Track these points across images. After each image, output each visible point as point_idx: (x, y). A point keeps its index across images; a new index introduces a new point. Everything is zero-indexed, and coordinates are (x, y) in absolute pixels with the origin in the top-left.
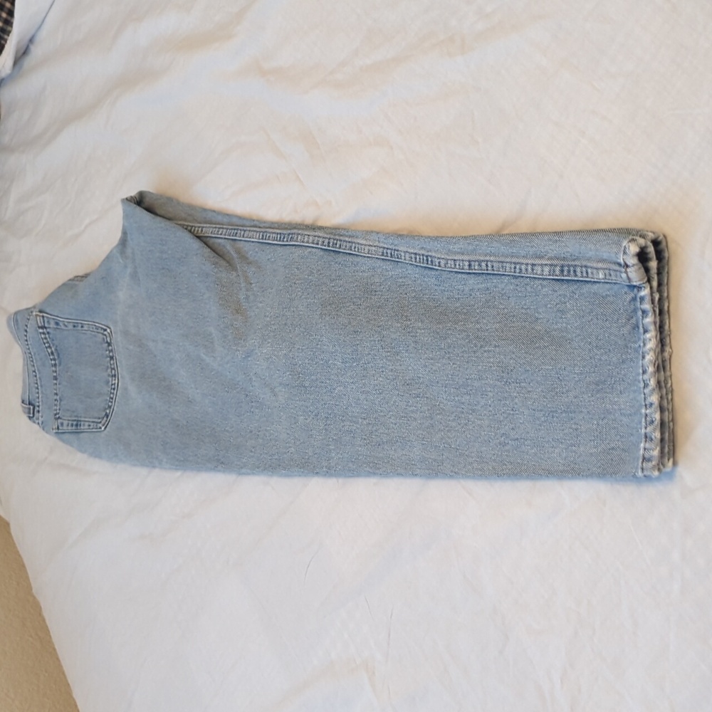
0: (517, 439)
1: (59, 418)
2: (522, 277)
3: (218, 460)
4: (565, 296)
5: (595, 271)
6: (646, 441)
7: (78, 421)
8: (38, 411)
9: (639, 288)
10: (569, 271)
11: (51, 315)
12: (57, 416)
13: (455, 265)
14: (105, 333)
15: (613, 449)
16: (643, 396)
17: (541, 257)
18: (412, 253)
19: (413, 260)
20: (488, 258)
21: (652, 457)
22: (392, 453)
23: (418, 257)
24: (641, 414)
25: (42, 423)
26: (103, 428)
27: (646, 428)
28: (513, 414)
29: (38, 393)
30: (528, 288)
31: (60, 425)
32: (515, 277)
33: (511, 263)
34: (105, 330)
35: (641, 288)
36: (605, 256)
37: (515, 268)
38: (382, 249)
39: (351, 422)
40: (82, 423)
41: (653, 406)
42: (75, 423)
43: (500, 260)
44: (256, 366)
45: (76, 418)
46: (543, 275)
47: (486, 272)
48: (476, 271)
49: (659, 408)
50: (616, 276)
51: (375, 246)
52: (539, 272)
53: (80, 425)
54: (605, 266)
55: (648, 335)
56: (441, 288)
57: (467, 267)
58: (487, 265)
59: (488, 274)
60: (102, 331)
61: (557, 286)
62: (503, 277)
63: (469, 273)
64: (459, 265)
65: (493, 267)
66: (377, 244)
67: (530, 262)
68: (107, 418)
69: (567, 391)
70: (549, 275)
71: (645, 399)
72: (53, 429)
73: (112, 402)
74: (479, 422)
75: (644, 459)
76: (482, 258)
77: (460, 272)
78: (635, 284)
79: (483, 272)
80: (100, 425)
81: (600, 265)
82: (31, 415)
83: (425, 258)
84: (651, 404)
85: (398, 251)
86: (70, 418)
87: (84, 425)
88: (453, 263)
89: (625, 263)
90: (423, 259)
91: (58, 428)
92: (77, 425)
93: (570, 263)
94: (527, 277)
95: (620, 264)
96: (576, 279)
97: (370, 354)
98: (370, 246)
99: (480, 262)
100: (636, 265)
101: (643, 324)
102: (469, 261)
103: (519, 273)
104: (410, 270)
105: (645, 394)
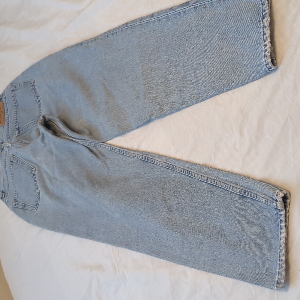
0: (221, 259)
1: (17, 201)
2: (228, 190)
3: (88, 234)
4: (244, 203)
5: (261, 198)
6: (279, 275)
7: (25, 204)
8: (7, 196)
9: (280, 211)
10: (248, 194)
11: (17, 157)
12: (16, 200)
13: (201, 178)
14: (32, 170)
15: (262, 273)
16: (278, 255)
17: (237, 184)
18: (182, 169)
19: (183, 171)
20: (215, 179)
21: (281, 282)
22: (166, 251)
23: (185, 171)
24: (277, 263)
25: (7, 201)
26: (35, 210)
27: (279, 269)
28: (220, 248)
29: (8, 188)
30: (229, 195)
31: (16, 204)
32: (224, 190)
33: (225, 183)
34: (33, 169)
35: (281, 211)
36: (266, 193)
37: (226, 186)
38: (168, 164)
39: (148, 232)
40: (27, 206)
41: (283, 261)
42: (23, 205)
43: (221, 181)
44: (104, 202)
45: (24, 203)
46: (236, 192)
47: (213, 184)
48: (209, 183)
49: (285, 262)
50: (270, 203)
51: (164, 162)
52: (235, 190)
53: (26, 206)
54: (266, 197)
55: (282, 231)
56: (192, 185)
57: (206, 180)
58: (214, 182)
59: (214, 185)
60: (31, 169)
61: (242, 198)
62: (220, 188)
63: (206, 183)
64: (203, 178)
65: (217, 183)
66: (165, 161)
67: (232, 185)
68: (37, 205)
69: (246, 244)
70: (239, 193)
71: (279, 257)
72: (12, 205)
73: (38, 199)
74: (205, 248)
75: (278, 283)
76: (213, 178)
77: (202, 181)
78: (279, 209)
79: (212, 184)
80: (34, 209)
81: (263, 196)
82: (3, 197)
83: (188, 172)
84: (282, 260)
85: (176, 166)
86: (22, 203)
87: (28, 207)
88: (200, 177)
89: (276, 200)
90: (187, 172)
91: (15, 205)
92: (24, 206)
93: (249, 190)
94: (229, 191)
95: (273, 199)
96: (251, 198)
97: (159, 208)
98: (162, 162)
99: (212, 179)
100: (281, 201)
101: (280, 226)
102: (207, 178)
103: (227, 188)
104: (179, 175)
105: (279, 255)
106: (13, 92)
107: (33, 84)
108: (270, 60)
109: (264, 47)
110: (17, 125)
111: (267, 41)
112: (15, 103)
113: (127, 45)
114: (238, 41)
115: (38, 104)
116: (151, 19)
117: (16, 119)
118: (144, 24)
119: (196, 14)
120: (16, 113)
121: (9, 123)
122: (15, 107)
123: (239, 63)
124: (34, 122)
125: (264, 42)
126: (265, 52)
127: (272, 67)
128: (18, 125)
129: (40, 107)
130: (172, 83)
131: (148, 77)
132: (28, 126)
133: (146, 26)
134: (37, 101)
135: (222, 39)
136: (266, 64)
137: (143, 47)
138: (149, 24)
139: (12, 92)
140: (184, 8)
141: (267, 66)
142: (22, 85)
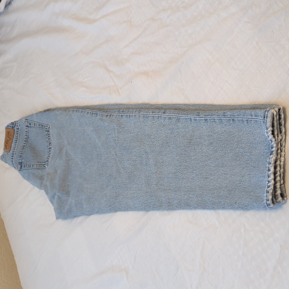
106: (28, 128)
107: (48, 130)
108: (270, 197)
109: (268, 182)
110: (20, 159)
111: (270, 177)
112: (26, 139)
113: (138, 131)
114: (249, 167)
115: (49, 151)
116: (163, 114)
117: (21, 153)
118: (156, 117)
119: (207, 125)
120: (23, 148)
121: (14, 154)
122: (25, 142)
123: (245, 188)
124: (40, 164)
125: (268, 178)
126: (267, 188)
127: (271, 204)
128: (22, 160)
129: (49, 153)
130: (181, 181)
131: (160, 168)
132: (32, 165)
133: (157, 119)
134: (48, 146)
135: (235, 160)
136: (266, 200)
137: (154, 138)
138: (160, 118)
139: (26, 128)
140: (195, 116)
141: (267, 202)
142: (37, 125)
